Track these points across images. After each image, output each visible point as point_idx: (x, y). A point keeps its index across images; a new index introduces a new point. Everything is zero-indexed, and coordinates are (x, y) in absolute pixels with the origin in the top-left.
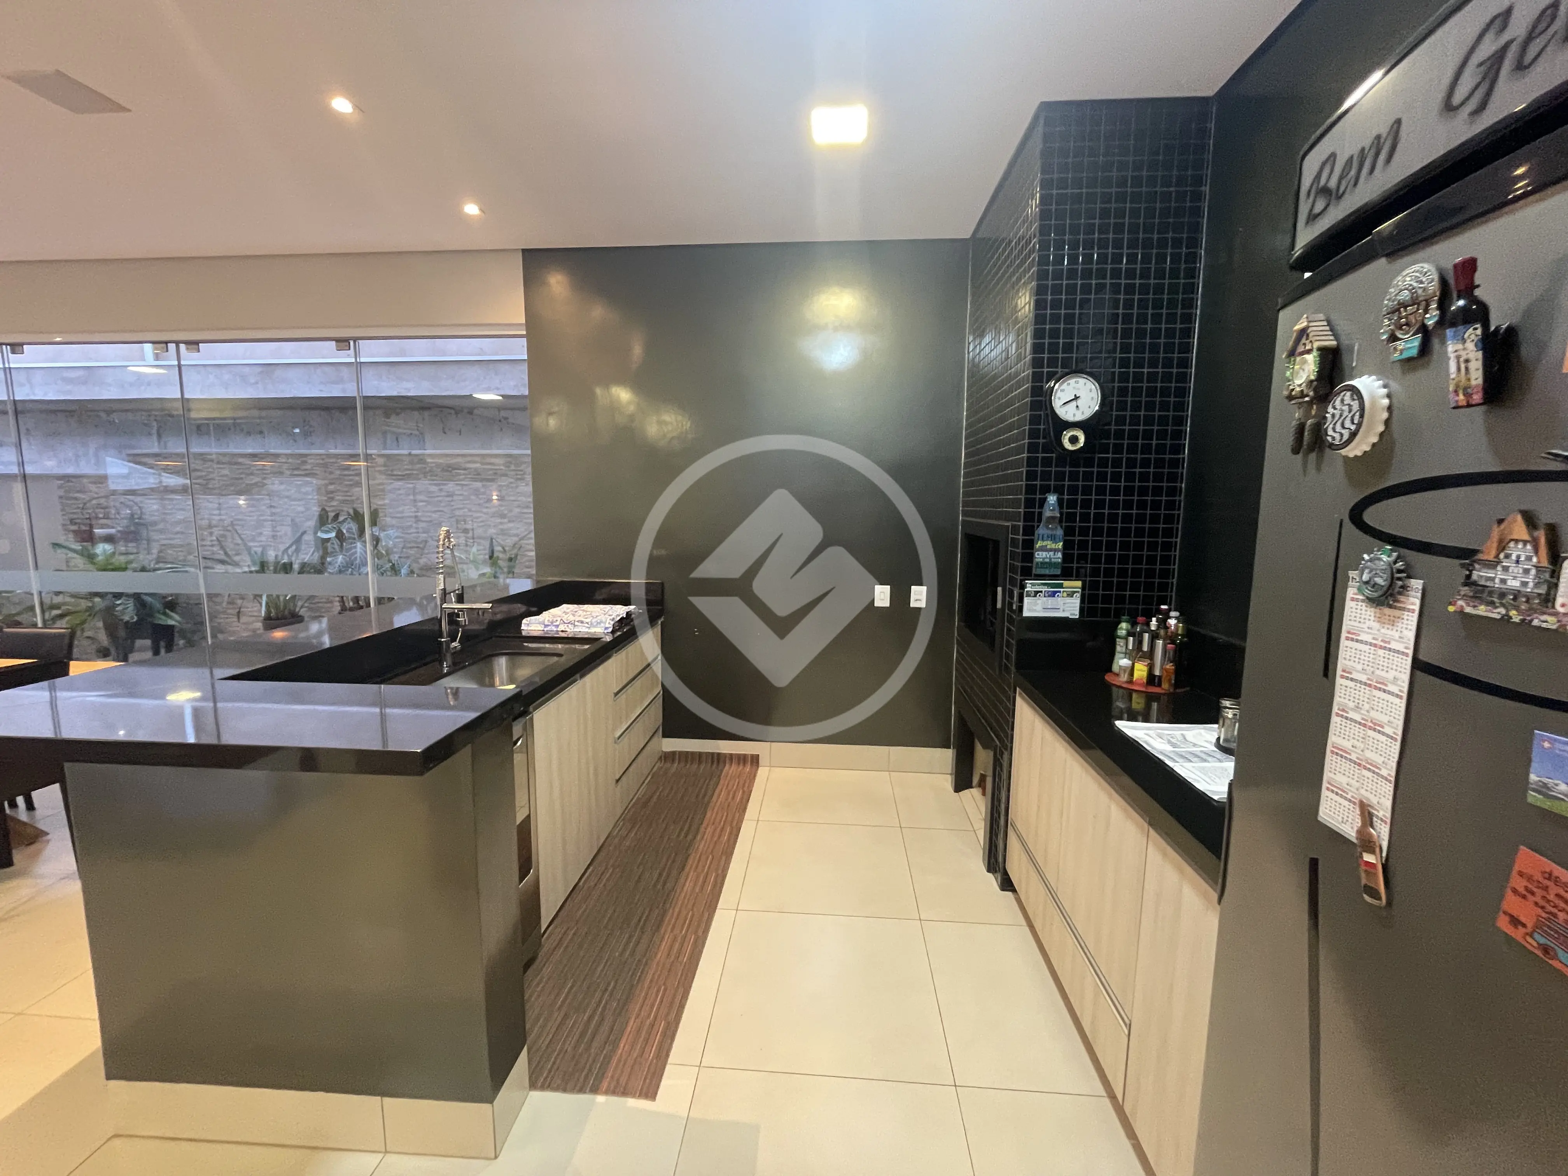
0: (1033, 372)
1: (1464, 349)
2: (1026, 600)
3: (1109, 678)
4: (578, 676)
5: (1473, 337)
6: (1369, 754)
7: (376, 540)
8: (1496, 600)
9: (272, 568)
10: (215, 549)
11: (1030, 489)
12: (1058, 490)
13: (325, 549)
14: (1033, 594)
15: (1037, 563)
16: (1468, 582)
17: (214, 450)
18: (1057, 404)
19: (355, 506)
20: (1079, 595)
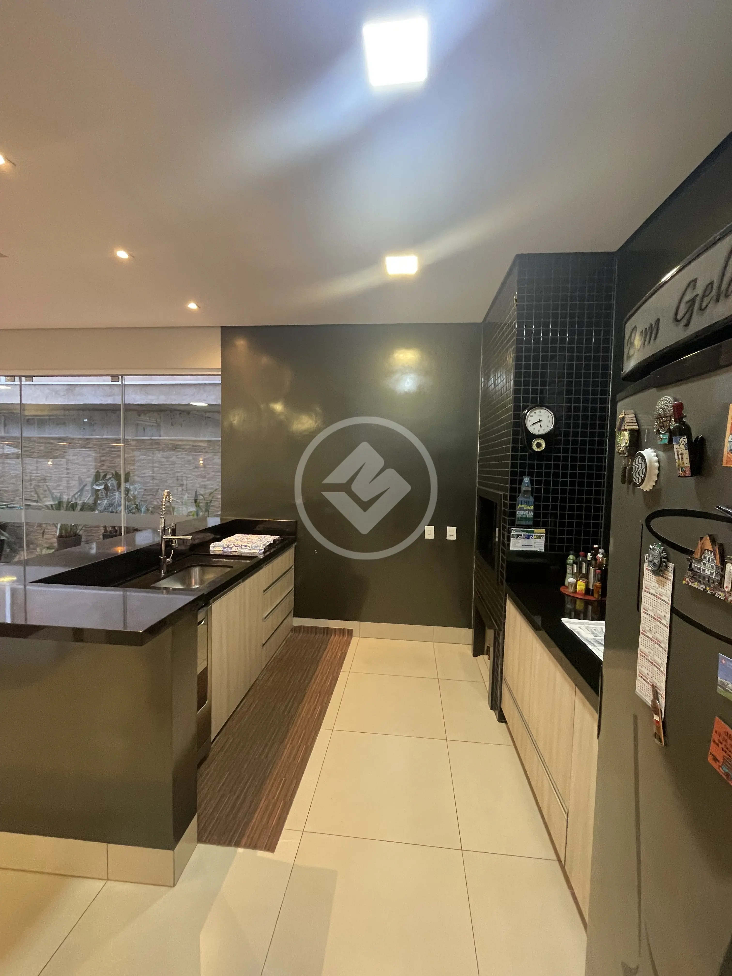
0: (514, 405)
1: (680, 448)
2: (512, 540)
3: (562, 589)
4: (241, 580)
5: (683, 442)
6: (656, 658)
7: (127, 491)
8: (702, 580)
9: (65, 506)
10: (32, 493)
11: (513, 474)
12: (530, 474)
13: (97, 495)
14: (516, 537)
15: (518, 518)
16: (691, 570)
17: (37, 435)
18: (529, 424)
19: (116, 469)
20: (544, 538)
